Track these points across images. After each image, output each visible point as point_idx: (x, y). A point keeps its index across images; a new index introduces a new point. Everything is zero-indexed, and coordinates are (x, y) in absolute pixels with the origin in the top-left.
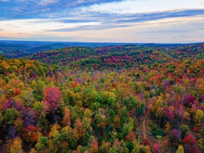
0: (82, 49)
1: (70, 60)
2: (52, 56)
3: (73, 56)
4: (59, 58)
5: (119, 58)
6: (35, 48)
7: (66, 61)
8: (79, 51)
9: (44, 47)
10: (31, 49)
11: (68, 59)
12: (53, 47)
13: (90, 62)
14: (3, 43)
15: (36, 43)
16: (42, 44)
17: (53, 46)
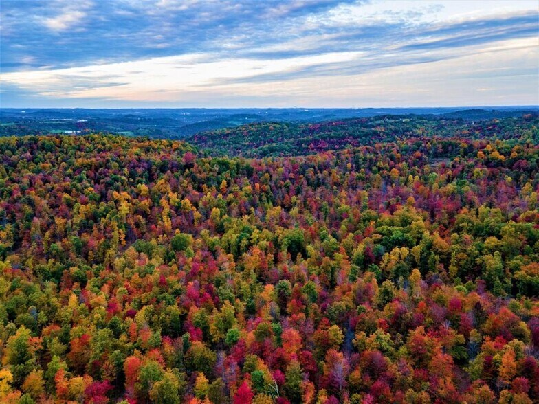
0: (274, 127)
1: (247, 147)
2: (218, 141)
3: (254, 140)
4: (229, 144)
5: (332, 143)
6: (192, 125)
7: (240, 149)
8: (269, 131)
9: (210, 122)
10: (184, 127)
11: (244, 145)
12: (230, 122)
13: (276, 150)
14: (129, 115)
15: (195, 113)
16: (208, 116)
17: (231, 120)
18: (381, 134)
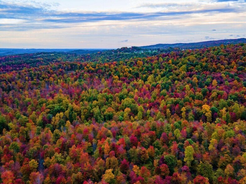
5: (14, 67)
18: (41, 61)
